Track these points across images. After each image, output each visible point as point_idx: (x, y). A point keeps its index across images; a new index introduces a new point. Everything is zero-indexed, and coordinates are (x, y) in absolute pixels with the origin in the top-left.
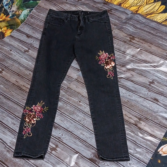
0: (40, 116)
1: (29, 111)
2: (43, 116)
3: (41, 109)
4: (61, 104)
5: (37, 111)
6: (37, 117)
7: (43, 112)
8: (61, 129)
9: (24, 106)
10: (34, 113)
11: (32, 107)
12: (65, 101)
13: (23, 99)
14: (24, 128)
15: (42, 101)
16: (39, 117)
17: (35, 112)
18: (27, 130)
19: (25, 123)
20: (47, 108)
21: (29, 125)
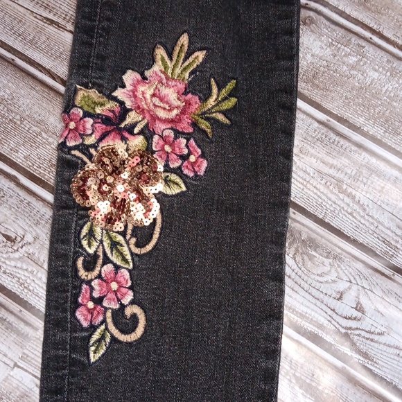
0: (184, 158)
1: (101, 127)
2: (203, 156)
3: (188, 104)
4: (317, 51)
5: (155, 118)
6: (160, 168)
7: (204, 125)
8: (347, 259)
9: (63, 82)
10: (138, 142)
11: (119, 93)
12: (348, 18)
13: (52, 22)
14: (82, 273)
15: (184, 39)
16: (178, 171)
17: (148, 133)
18: (109, 290)
19: (85, 230)
20: (224, 92)
21: (114, 245)
